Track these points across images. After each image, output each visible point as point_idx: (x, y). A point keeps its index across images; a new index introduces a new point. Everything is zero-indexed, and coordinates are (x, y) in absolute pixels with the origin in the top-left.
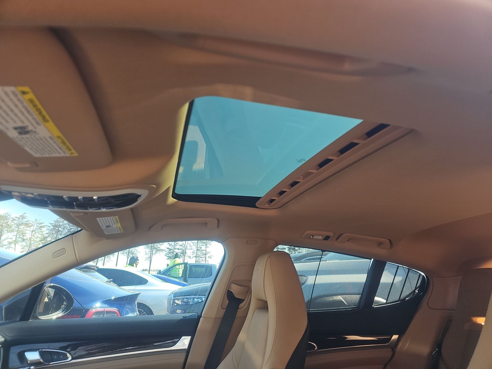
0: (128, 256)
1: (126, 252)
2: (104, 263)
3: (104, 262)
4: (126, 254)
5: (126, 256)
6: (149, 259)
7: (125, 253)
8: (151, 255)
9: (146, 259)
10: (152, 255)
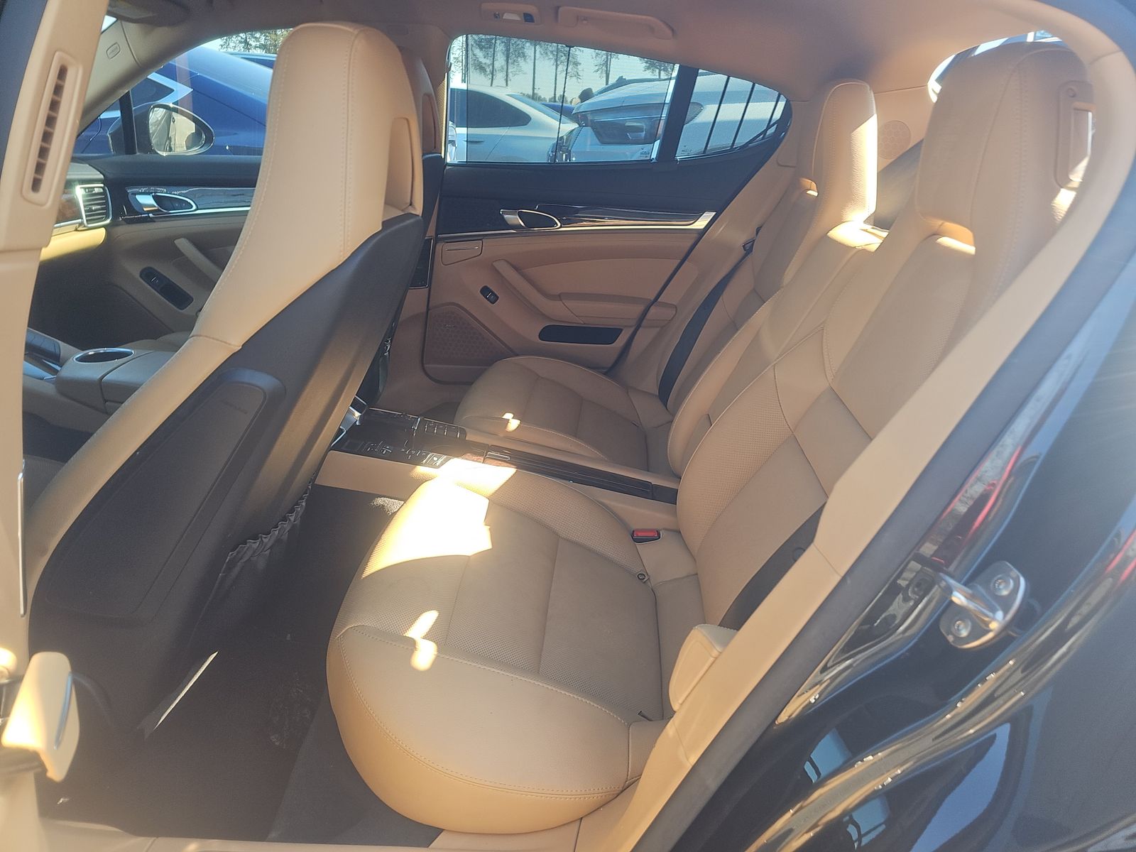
0: (556, 60)
1: (550, 49)
2: (509, 79)
3: (507, 76)
4: (551, 56)
5: (553, 61)
6: (604, 68)
7: (549, 53)
8: (607, 58)
9: (597, 68)
10: (609, 57)
